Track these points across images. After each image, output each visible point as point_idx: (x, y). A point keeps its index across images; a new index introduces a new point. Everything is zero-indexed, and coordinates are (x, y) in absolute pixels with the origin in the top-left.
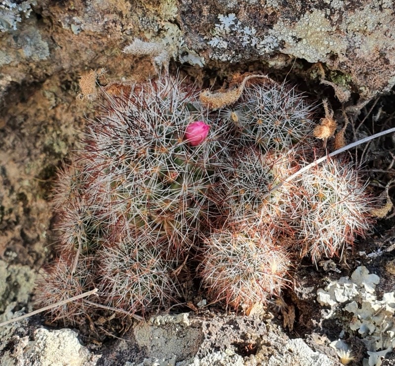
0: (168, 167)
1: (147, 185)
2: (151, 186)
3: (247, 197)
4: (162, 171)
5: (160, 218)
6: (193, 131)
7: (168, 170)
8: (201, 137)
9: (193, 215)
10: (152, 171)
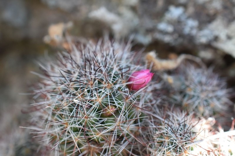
0: (110, 100)
1: (87, 111)
2: (90, 113)
3: (170, 144)
4: (102, 103)
5: (88, 148)
6: (138, 76)
7: (109, 103)
8: (144, 81)
9: (118, 151)
10: (95, 100)
